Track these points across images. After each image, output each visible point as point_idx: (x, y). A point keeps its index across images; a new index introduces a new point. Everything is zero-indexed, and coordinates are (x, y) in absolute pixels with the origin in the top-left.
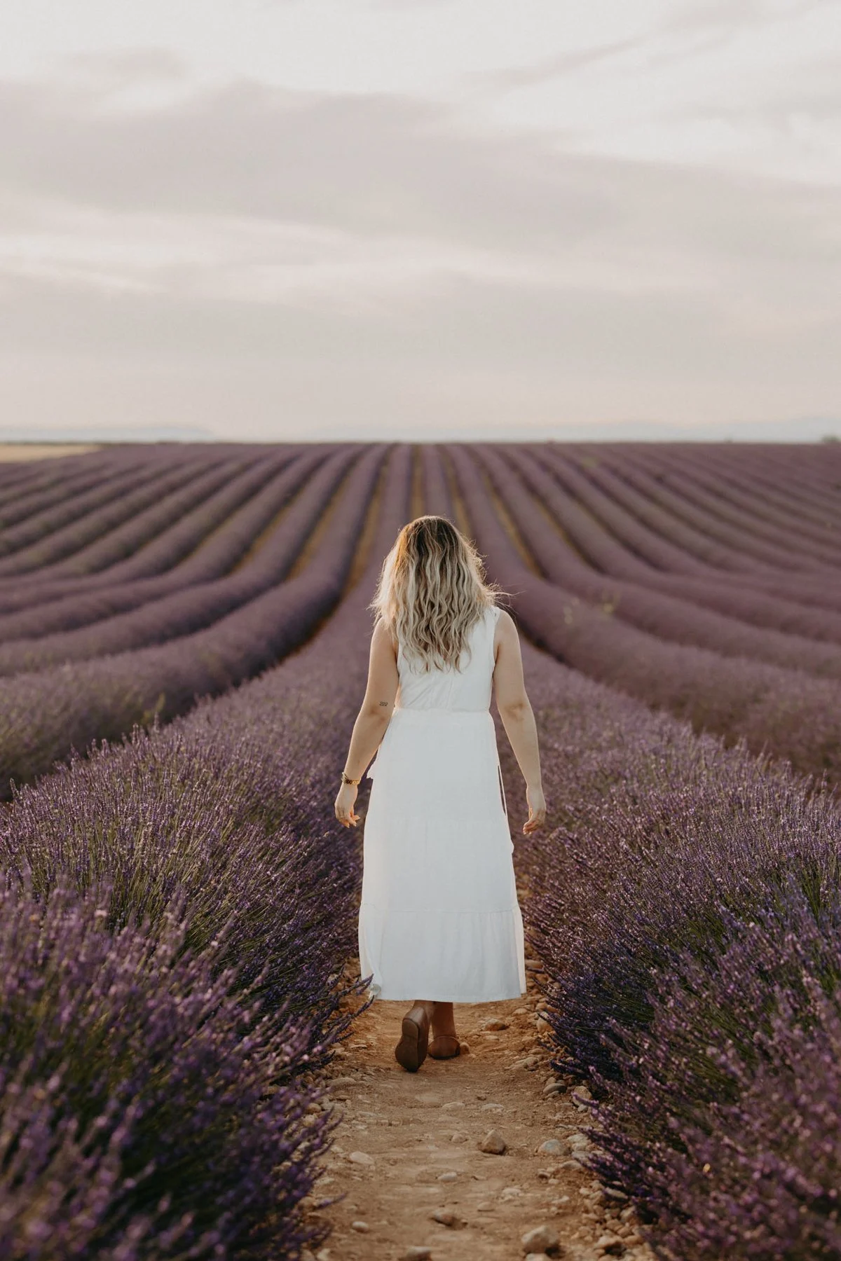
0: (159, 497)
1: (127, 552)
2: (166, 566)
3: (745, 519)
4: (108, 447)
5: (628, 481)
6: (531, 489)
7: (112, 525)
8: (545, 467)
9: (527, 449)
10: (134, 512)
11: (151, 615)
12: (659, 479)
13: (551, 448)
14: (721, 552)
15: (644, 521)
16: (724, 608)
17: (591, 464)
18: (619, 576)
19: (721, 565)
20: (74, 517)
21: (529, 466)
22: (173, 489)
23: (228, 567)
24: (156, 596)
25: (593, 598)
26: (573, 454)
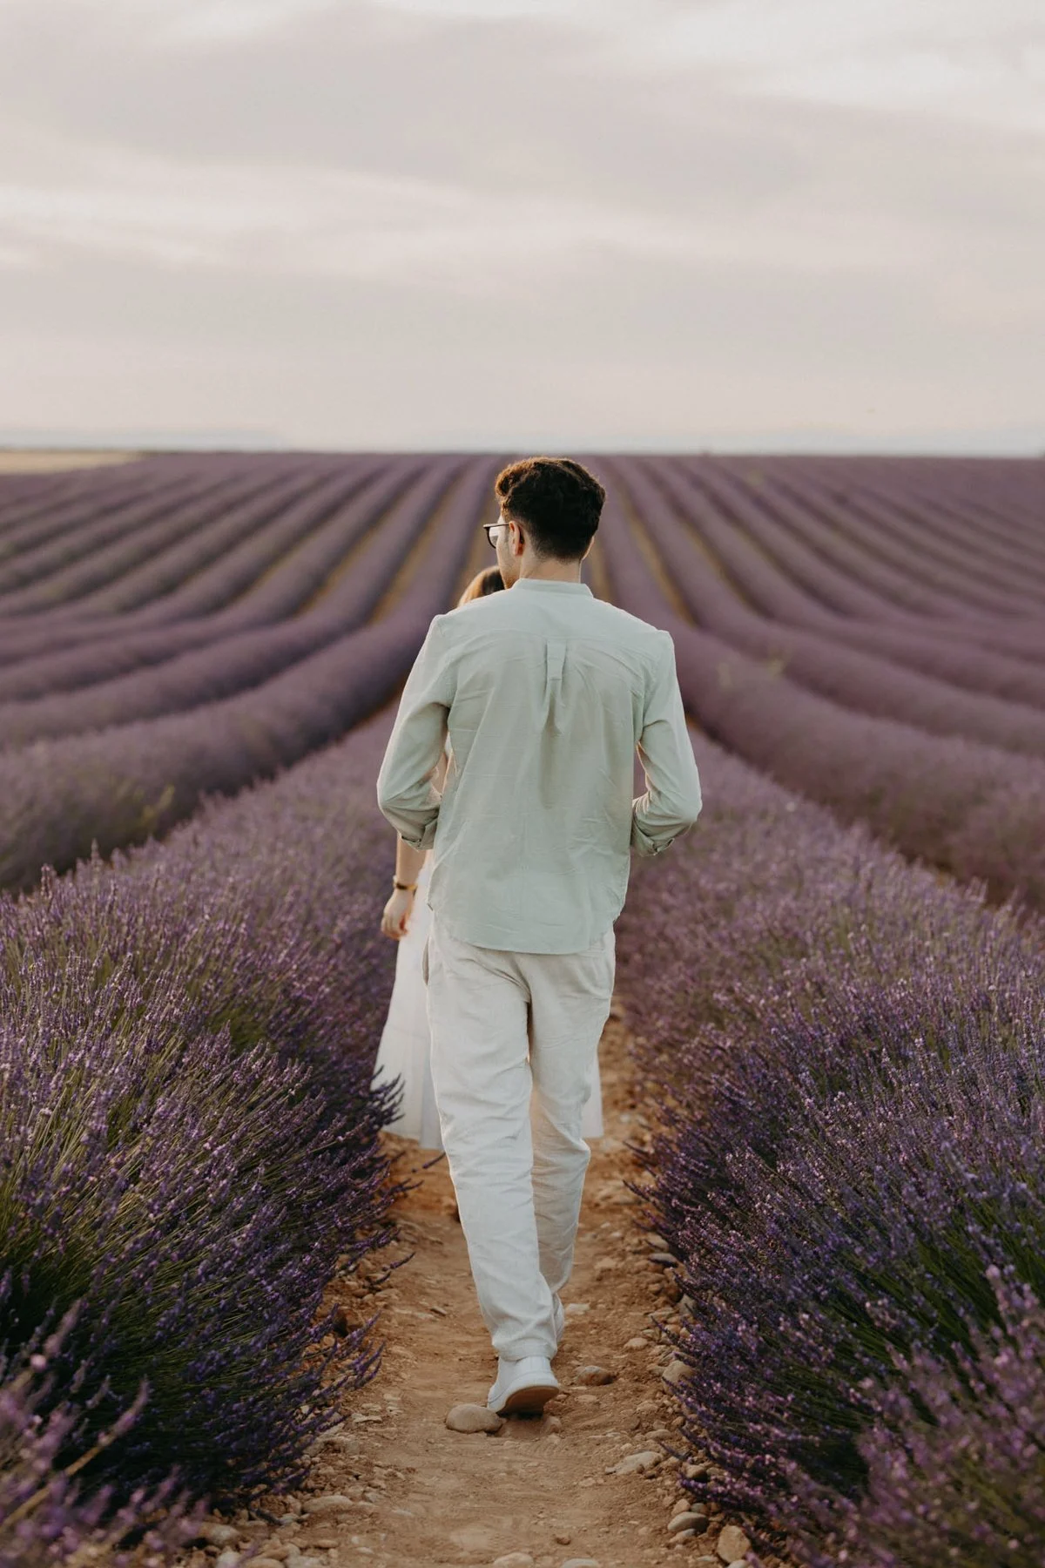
0: (211, 518)
1: (169, 587)
2: (217, 605)
3: (949, 550)
4: (153, 457)
5: (801, 502)
6: (681, 511)
7: (152, 552)
8: (698, 483)
9: (677, 463)
10: (178, 537)
11: (189, 669)
12: (841, 500)
13: (707, 461)
14: (918, 592)
15: (823, 554)
16: (926, 666)
17: (755, 480)
18: (790, 622)
19: (918, 609)
20: (104, 542)
21: (679, 483)
22: (229, 507)
23: (295, 607)
24: (198, 644)
25: (759, 652)
26: (734, 469)
